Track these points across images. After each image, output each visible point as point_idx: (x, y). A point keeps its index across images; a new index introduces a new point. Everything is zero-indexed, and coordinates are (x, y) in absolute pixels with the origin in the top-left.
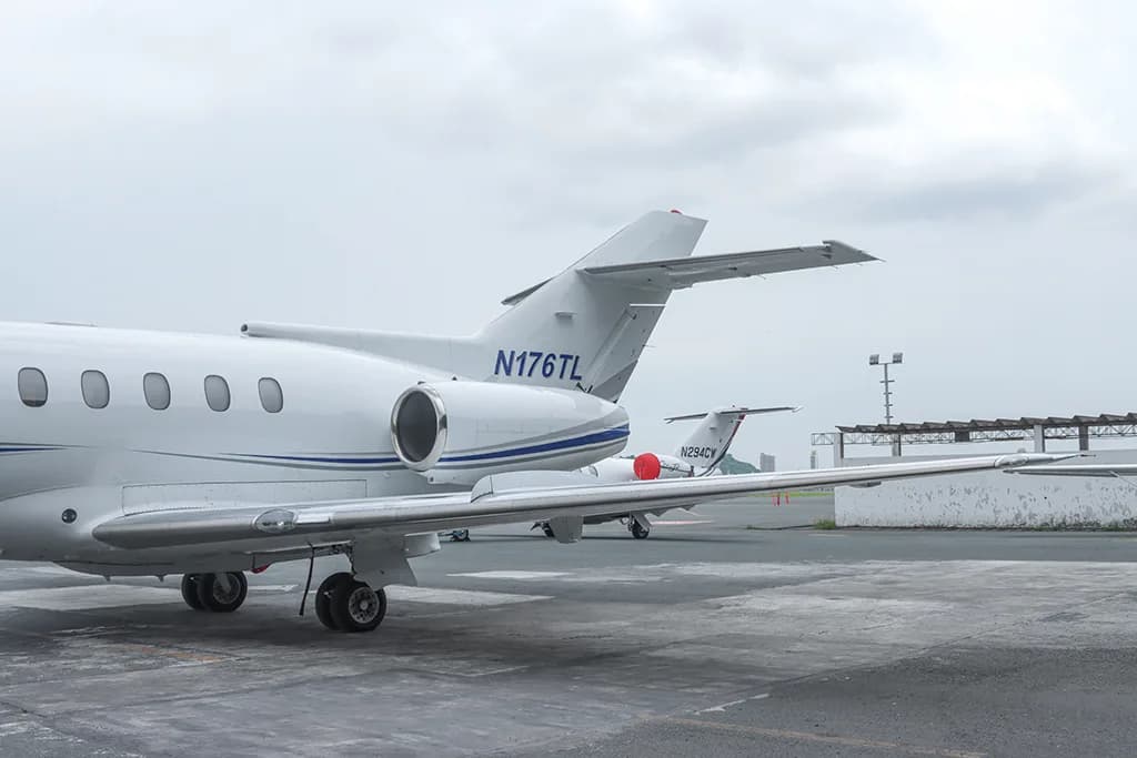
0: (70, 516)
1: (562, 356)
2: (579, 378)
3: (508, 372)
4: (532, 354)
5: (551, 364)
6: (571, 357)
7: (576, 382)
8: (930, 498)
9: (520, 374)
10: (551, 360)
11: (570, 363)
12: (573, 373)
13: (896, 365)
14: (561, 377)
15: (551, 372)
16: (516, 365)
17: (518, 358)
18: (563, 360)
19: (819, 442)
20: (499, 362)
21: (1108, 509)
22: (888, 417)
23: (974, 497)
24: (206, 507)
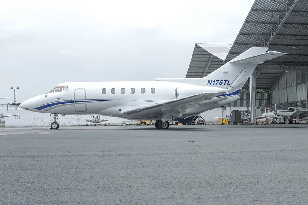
0: (120, 110)
2: (230, 85)
3: (210, 84)
4: (217, 80)
5: (222, 82)
8: (29, 120)
9: (214, 84)
13: (17, 89)
15: (222, 84)
16: (213, 83)
18: (225, 81)
19: (2, 106)
20: (208, 83)
21: (69, 123)
22: (15, 102)
23: (40, 120)
24: (132, 109)
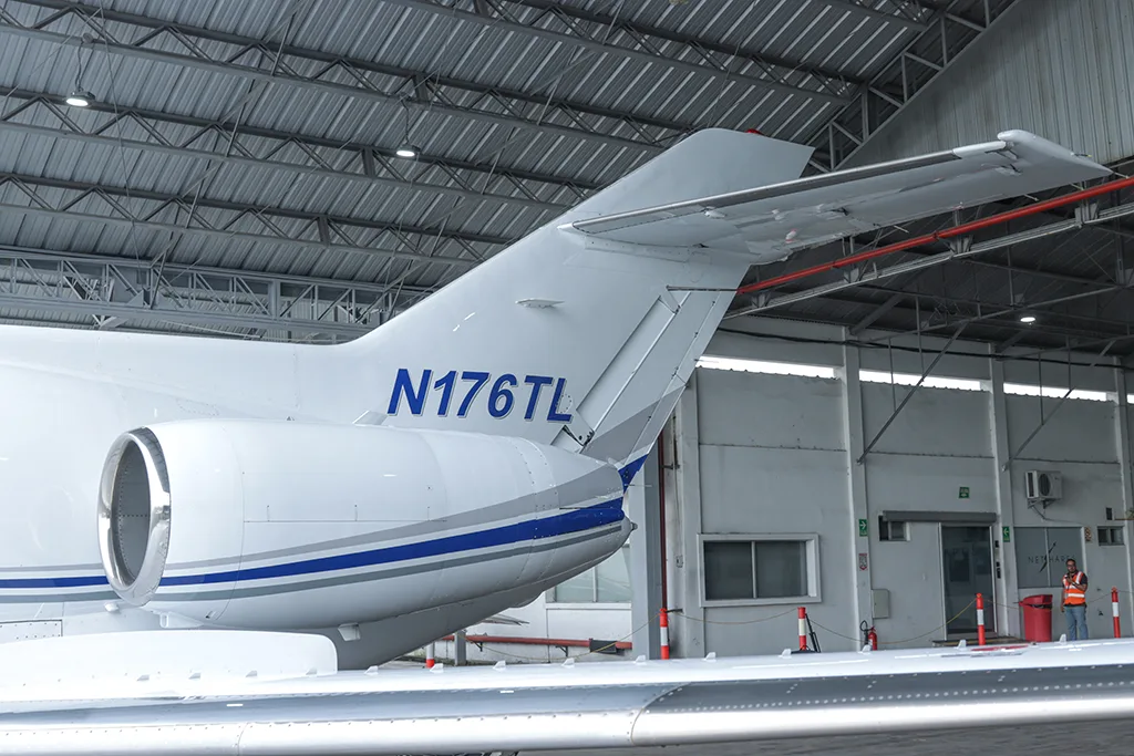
1: (529, 379)
2: (567, 418)
4: (467, 376)
6: (548, 381)
7: (561, 425)
9: (442, 411)
10: (506, 386)
11: (547, 392)
12: (553, 408)
14: (529, 415)
15: (507, 409)
17: (438, 384)
20: (397, 392)
